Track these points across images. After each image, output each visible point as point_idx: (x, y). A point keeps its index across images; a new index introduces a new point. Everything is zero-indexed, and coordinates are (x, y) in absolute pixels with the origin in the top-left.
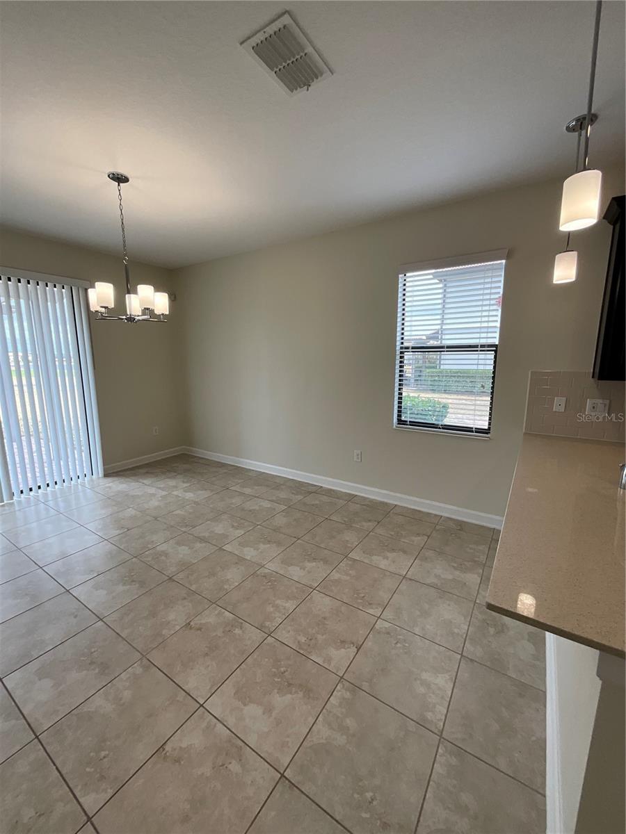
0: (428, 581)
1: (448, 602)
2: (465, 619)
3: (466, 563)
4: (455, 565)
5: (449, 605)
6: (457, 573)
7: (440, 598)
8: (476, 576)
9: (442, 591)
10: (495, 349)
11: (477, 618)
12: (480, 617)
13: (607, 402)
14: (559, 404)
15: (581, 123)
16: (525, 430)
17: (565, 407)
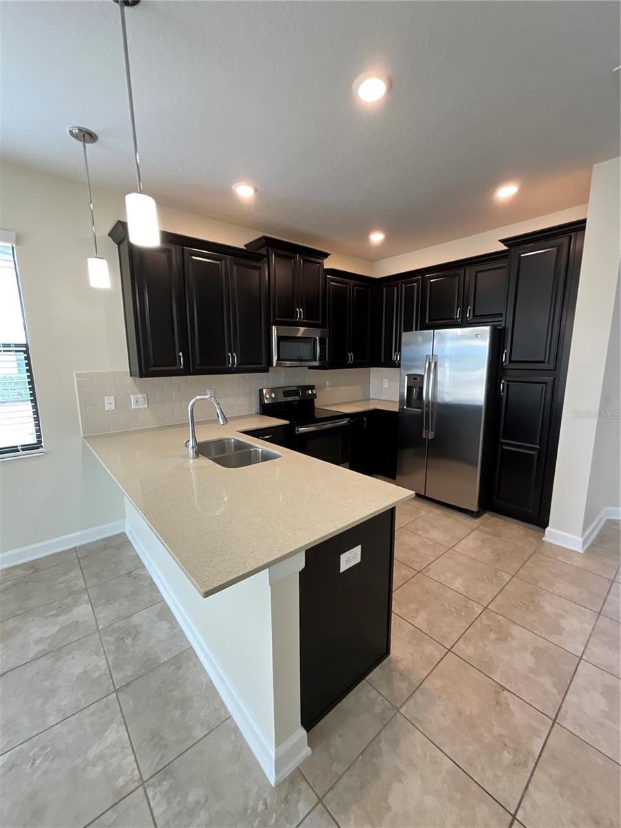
0: (31, 655)
1: (71, 656)
2: (98, 655)
3: (65, 601)
4: (54, 612)
5: (74, 658)
6: (62, 618)
7: (58, 660)
8: (85, 605)
9: (55, 651)
10: (25, 349)
11: (110, 643)
12: (112, 639)
13: (145, 395)
14: (109, 403)
15: (84, 135)
16: (83, 434)
17: (115, 404)
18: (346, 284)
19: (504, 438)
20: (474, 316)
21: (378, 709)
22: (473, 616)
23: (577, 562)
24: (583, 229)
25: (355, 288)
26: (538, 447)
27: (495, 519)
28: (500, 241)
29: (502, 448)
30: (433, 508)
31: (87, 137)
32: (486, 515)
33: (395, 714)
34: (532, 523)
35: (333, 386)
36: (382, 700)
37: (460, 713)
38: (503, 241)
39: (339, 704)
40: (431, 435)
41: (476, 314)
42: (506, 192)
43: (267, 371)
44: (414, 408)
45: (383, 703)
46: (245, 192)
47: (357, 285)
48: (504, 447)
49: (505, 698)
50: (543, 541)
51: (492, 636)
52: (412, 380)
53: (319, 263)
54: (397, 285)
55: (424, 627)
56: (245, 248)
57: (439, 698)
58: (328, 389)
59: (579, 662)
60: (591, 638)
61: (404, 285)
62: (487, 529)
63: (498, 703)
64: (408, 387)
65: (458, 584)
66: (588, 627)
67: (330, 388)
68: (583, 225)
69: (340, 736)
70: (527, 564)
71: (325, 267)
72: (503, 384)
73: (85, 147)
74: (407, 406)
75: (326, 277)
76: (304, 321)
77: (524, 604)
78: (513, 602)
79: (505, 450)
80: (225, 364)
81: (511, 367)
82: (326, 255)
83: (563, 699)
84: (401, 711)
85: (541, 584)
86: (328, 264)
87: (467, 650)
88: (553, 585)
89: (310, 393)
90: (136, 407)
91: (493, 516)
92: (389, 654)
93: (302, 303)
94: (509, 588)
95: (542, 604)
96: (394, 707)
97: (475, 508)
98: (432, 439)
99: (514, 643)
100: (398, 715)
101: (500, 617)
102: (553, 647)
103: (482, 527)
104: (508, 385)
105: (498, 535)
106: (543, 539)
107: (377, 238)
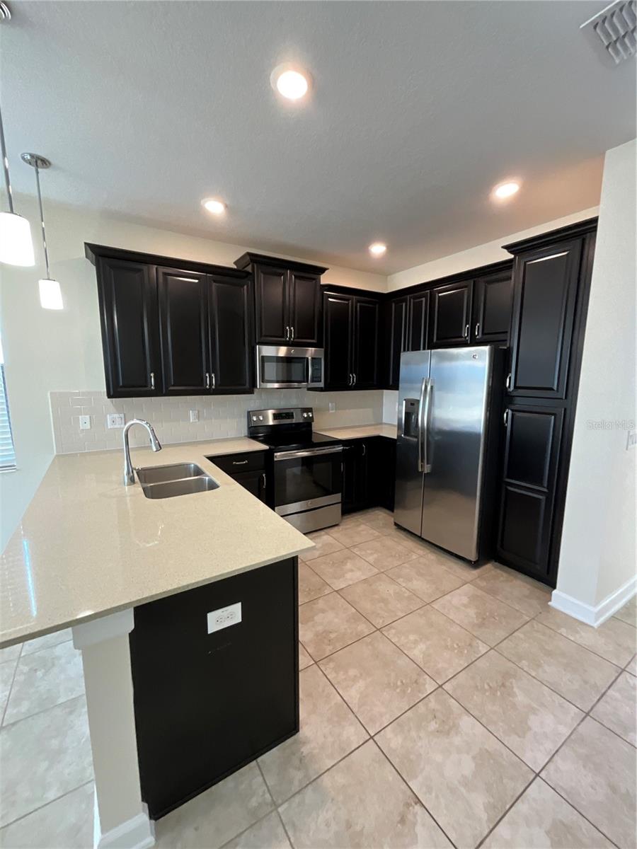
12: (26, 669)
13: (122, 415)
14: (84, 422)
15: (36, 162)
16: (57, 452)
17: (91, 424)
18: (348, 300)
19: (508, 477)
20: (483, 334)
21: (254, 802)
22: (420, 695)
23: (586, 638)
24: (595, 229)
25: (358, 304)
26: (546, 490)
27: (499, 571)
28: (503, 247)
29: (507, 489)
30: (428, 551)
31: (39, 162)
32: (489, 566)
33: (272, 812)
34: (542, 582)
35: (337, 409)
36: (264, 792)
37: (349, 825)
38: (507, 247)
39: (214, 787)
40: (427, 469)
41: (485, 332)
42: (506, 191)
43: (251, 392)
44: (412, 436)
45: (263, 795)
46: (215, 208)
47: (359, 301)
48: (510, 488)
49: (415, 815)
50: (549, 606)
51: (433, 726)
52: (410, 406)
53: (314, 279)
54: (405, 301)
55: (354, 704)
56: (235, 267)
57: (333, 800)
58: (331, 412)
59: (534, 779)
60: (563, 748)
61: (412, 300)
62: (484, 584)
63: (403, 821)
64: (406, 413)
65: (417, 652)
66: (565, 731)
67: (334, 411)
68: (595, 225)
69: (196, 829)
70: (516, 634)
71: (322, 283)
72: (507, 414)
73: (37, 173)
74: (405, 435)
75: (323, 294)
76: (295, 340)
77: (491, 687)
78: (478, 684)
79: (510, 490)
80: (202, 385)
81: (515, 394)
82: (323, 270)
83: (491, 831)
84: (280, 810)
85: (524, 663)
86: (325, 279)
87: (393, 740)
88: (539, 666)
89: (306, 416)
90: (112, 427)
91: (496, 567)
92: (298, 731)
93: (294, 321)
94: (482, 664)
95: (516, 690)
96: (274, 803)
97: (473, 556)
98: (427, 473)
99: (457, 740)
100: (274, 814)
101: (454, 701)
102: (505, 751)
103: (478, 581)
104: (513, 415)
105: (493, 592)
106: (550, 603)
107: (378, 249)
